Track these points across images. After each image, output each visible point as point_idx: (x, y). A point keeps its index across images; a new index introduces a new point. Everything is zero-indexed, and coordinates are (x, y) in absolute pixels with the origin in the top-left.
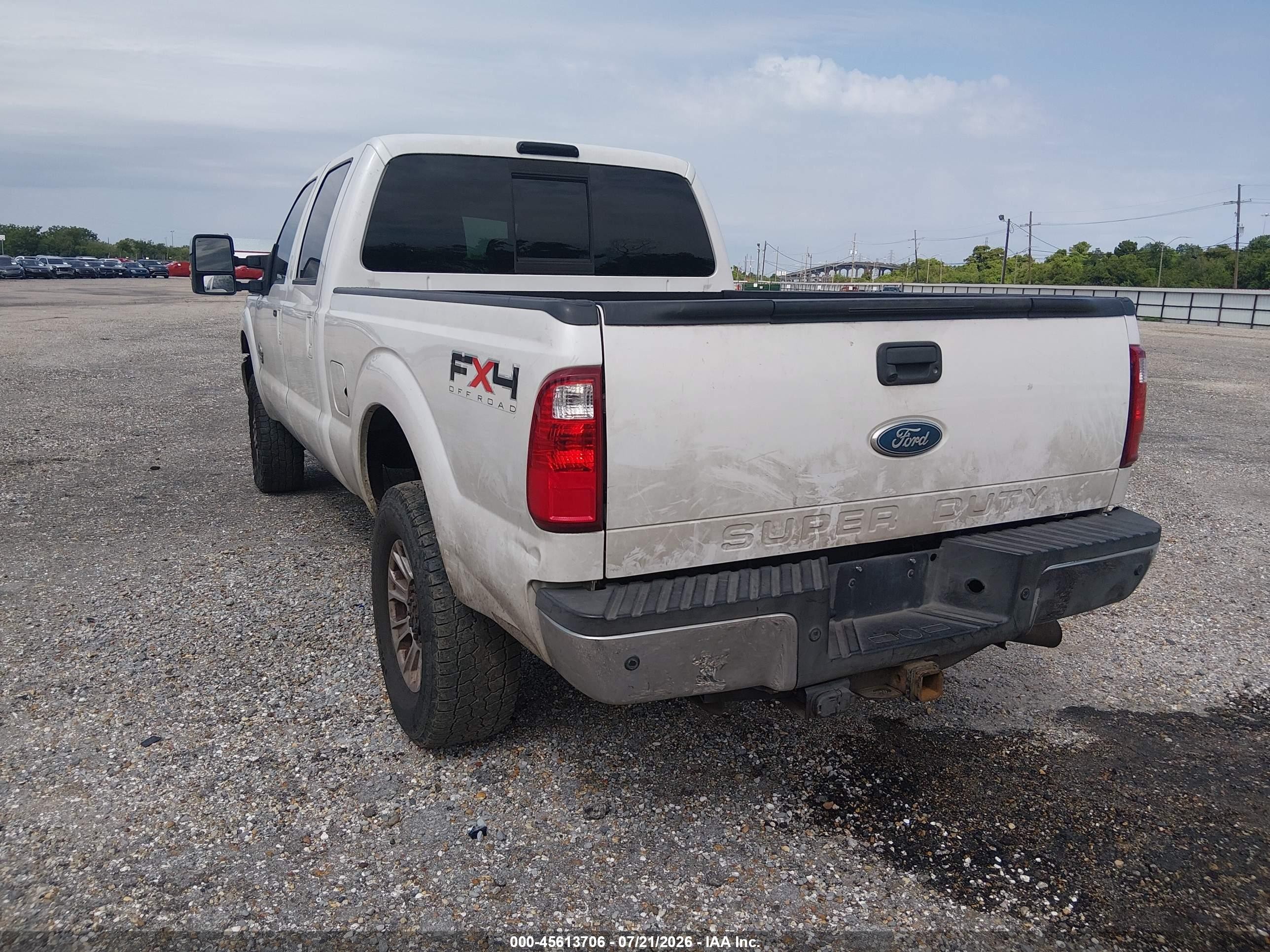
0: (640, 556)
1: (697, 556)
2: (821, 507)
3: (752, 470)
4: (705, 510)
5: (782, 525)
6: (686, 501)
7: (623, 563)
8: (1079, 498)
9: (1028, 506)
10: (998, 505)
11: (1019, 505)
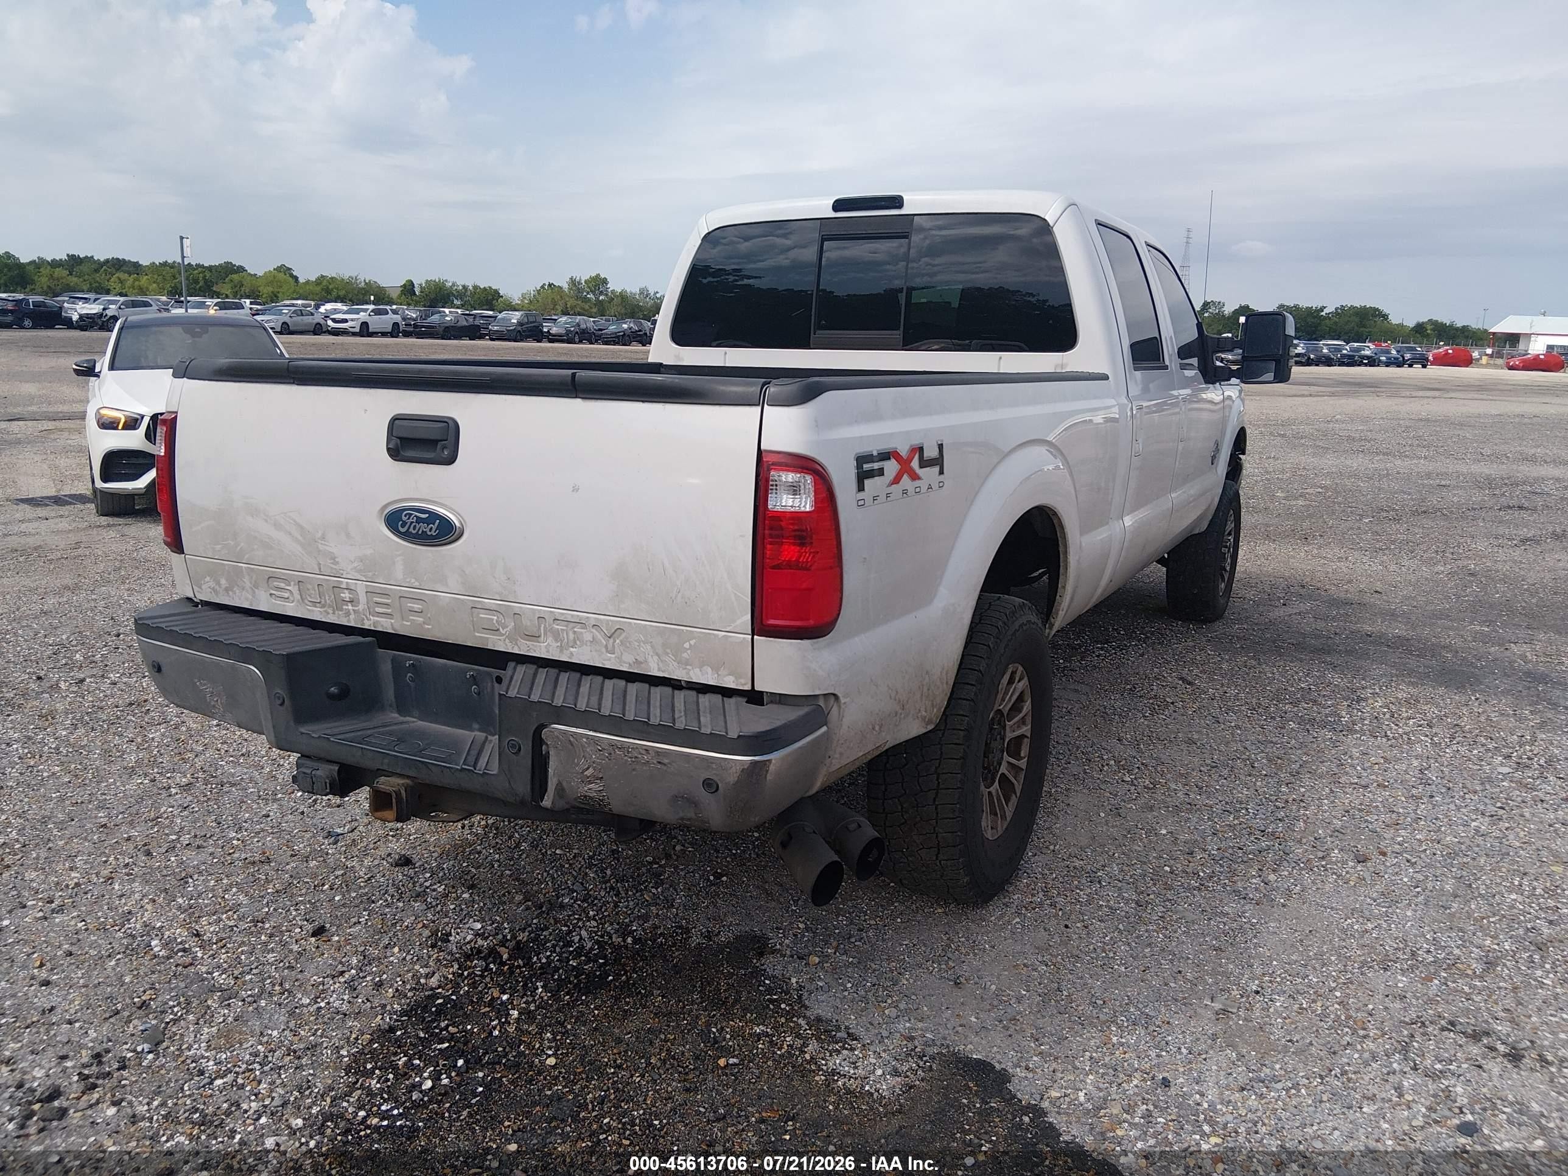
0: (213, 585)
1: (253, 599)
2: (346, 580)
4: (248, 556)
5: (315, 590)
6: (233, 543)
8: (687, 663)
9: (604, 650)
10: (557, 636)
11: (589, 644)
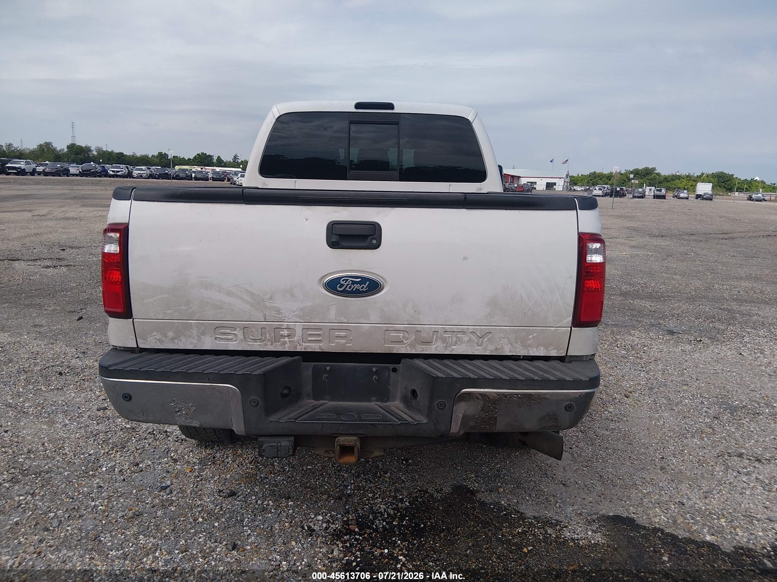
0: (158, 337)
1: (198, 343)
2: (287, 323)
3: (229, 294)
4: (198, 315)
5: (258, 332)
6: (184, 308)
7: (148, 340)
8: (530, 346)
9: (475, 345)
10: (444, 340)
11: (466, 342)
